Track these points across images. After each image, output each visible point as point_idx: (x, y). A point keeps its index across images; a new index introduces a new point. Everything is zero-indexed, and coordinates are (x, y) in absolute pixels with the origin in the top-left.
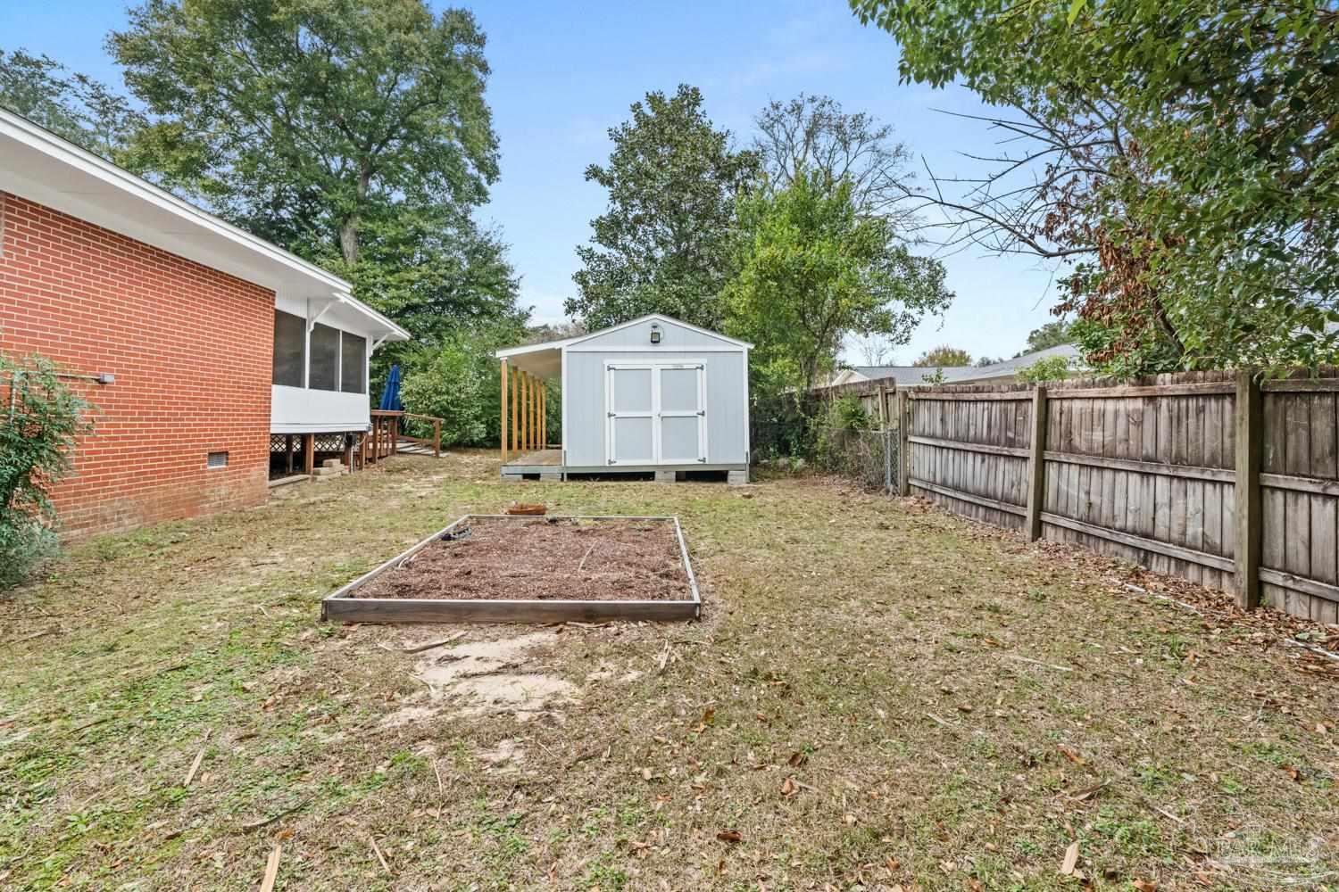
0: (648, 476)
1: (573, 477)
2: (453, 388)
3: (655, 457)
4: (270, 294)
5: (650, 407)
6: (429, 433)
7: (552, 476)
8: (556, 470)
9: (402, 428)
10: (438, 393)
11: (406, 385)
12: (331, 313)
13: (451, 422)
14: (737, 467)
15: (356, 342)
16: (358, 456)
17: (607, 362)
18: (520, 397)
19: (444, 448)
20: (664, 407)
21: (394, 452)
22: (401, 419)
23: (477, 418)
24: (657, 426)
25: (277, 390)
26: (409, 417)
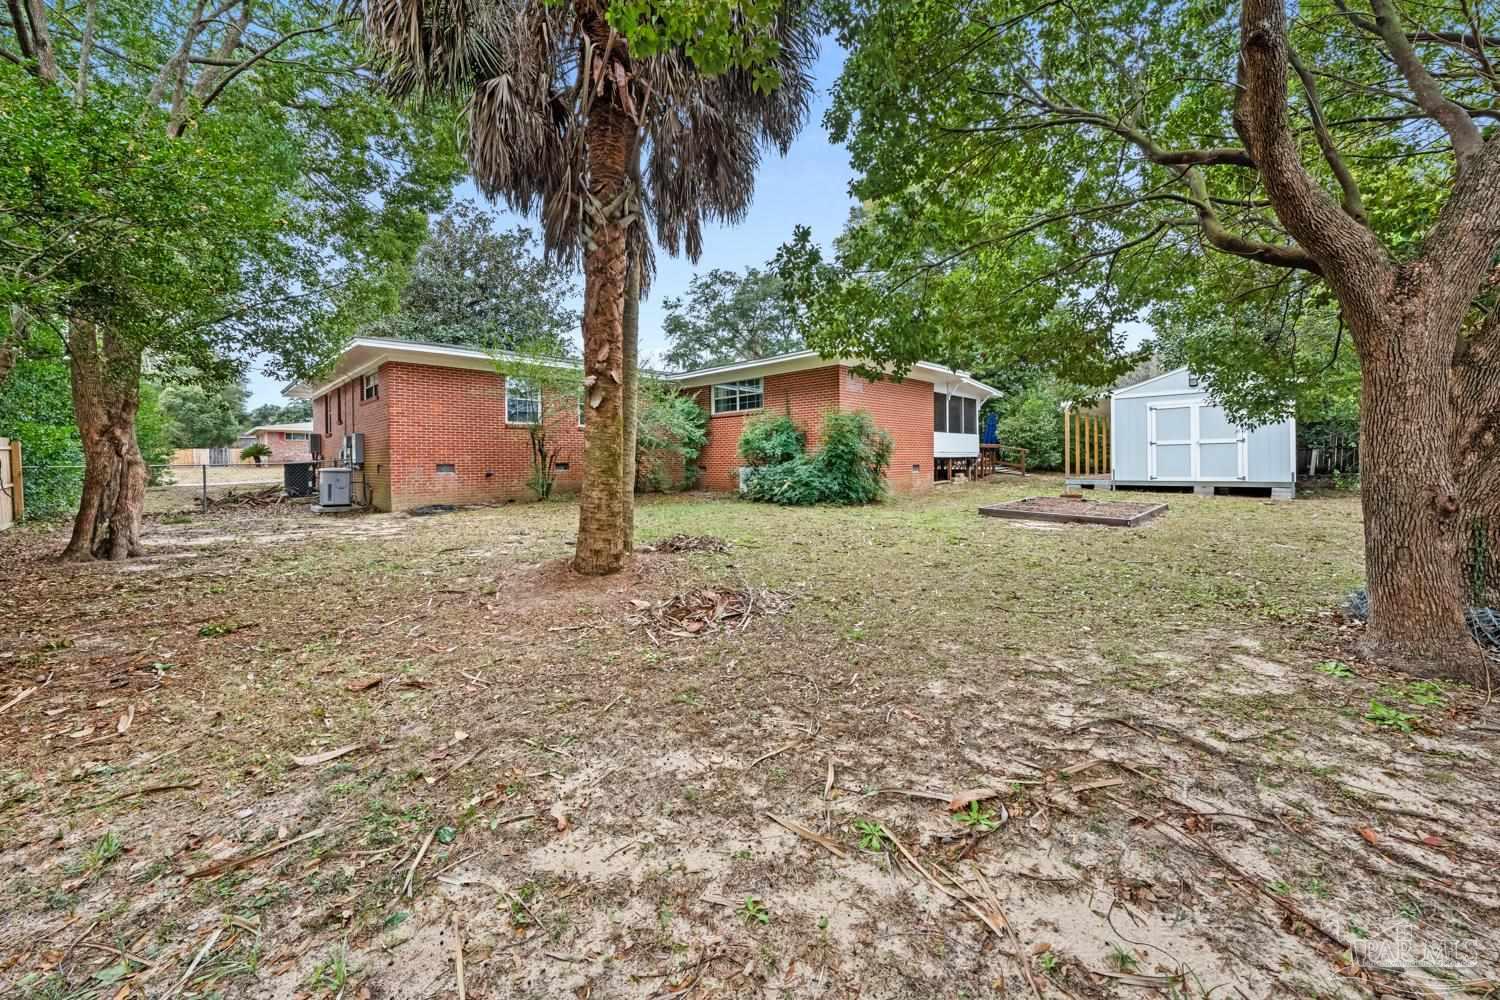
0: (1188, 490)
1: (1120, 488)
2: (1035, 427)
3: (1194, 475)
4: (931, 385)
5: (1189, 437)
6: (1017, 460)
7: (1103, 487)
8: (1107, 483)
9: (998, 457)
10: (1023, 430)
11: (1001, 427)
12: (960, 389)
13: (1033, 452)
14: (1280, 485)
15: (971, 403)
16: (973, 472)
17: (1149, 405)
18: (1091, 431)
19: (1028, 471)
20: (1202, 436)
21: (994, 472)
22: (997, 451)
23: (1054, 449)
24: (1195, 452)
25: (937, 435)
26: (1003, 448)
